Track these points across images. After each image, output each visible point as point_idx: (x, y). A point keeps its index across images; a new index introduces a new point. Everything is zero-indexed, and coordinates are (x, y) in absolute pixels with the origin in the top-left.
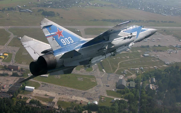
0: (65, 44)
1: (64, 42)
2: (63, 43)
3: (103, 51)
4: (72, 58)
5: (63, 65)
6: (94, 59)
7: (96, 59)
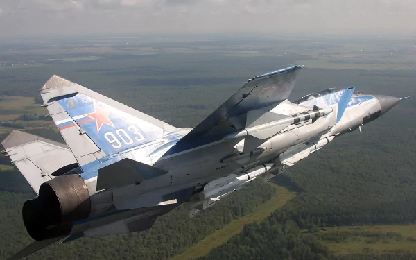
0: (116, 144)
1: (116, 140)
2: (111, 142)
3: (238, 162)
4: (138, 184)
5: (113, 206)
6: (211, 184)
7: (217, 186)
